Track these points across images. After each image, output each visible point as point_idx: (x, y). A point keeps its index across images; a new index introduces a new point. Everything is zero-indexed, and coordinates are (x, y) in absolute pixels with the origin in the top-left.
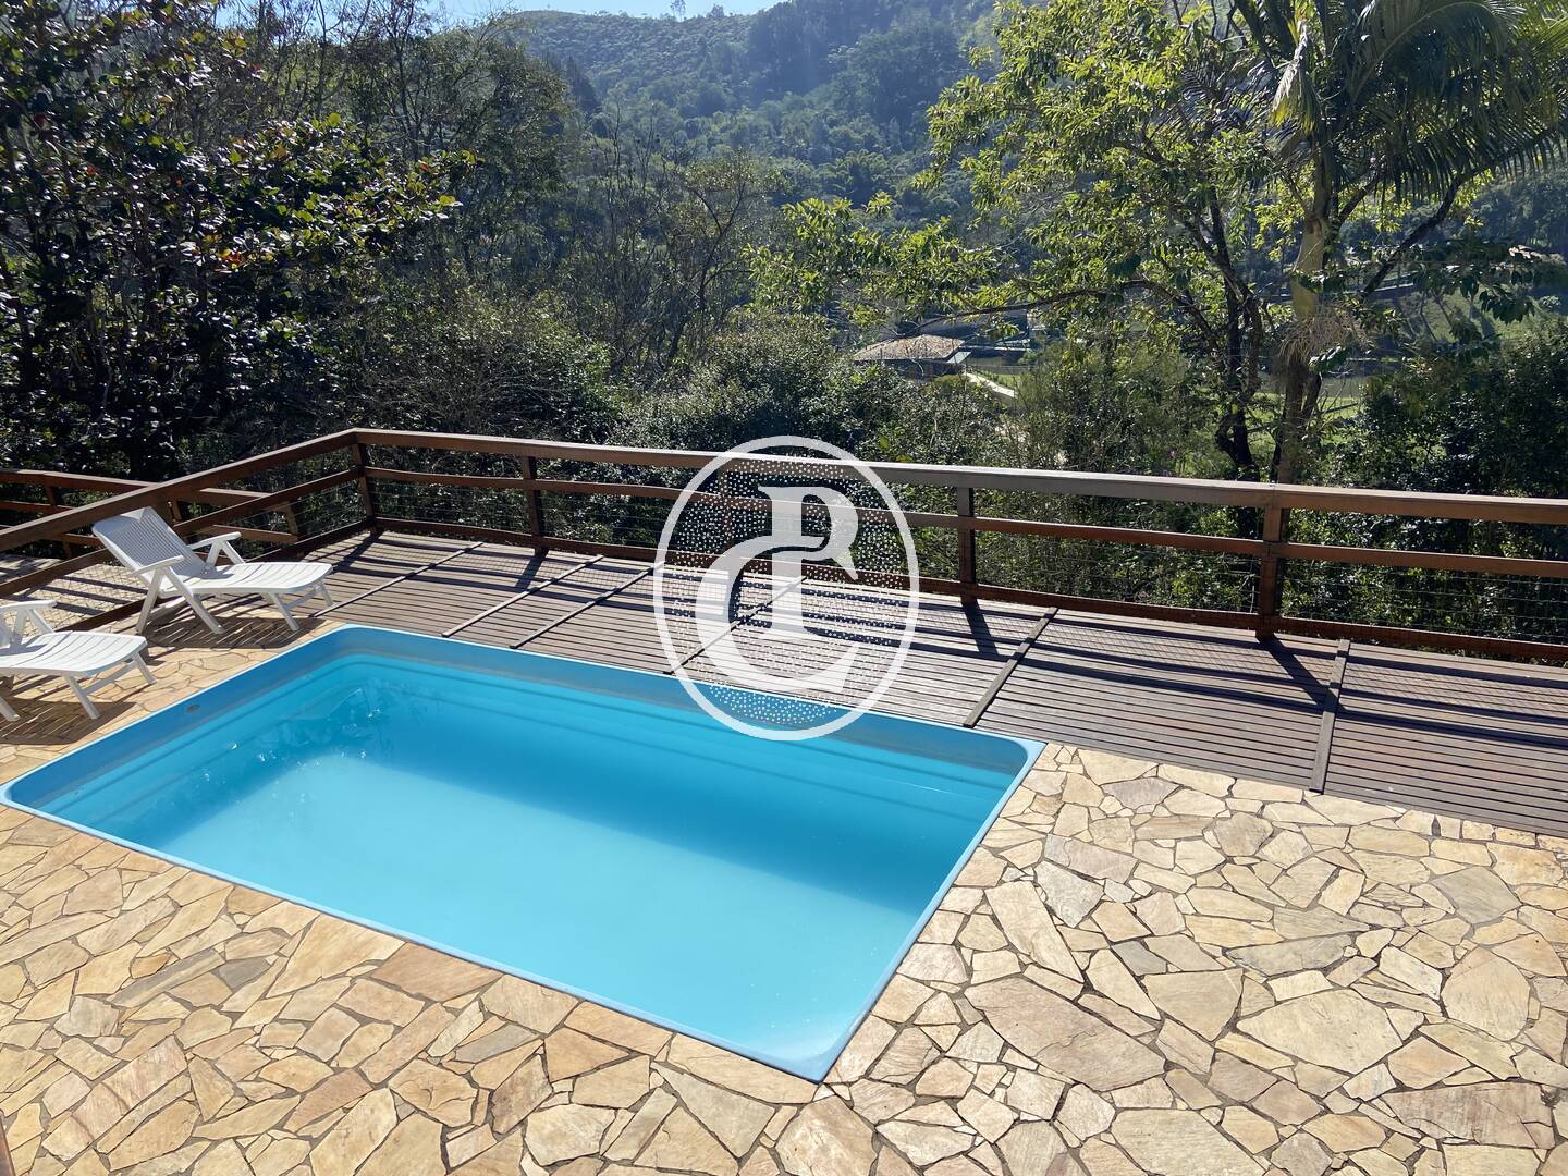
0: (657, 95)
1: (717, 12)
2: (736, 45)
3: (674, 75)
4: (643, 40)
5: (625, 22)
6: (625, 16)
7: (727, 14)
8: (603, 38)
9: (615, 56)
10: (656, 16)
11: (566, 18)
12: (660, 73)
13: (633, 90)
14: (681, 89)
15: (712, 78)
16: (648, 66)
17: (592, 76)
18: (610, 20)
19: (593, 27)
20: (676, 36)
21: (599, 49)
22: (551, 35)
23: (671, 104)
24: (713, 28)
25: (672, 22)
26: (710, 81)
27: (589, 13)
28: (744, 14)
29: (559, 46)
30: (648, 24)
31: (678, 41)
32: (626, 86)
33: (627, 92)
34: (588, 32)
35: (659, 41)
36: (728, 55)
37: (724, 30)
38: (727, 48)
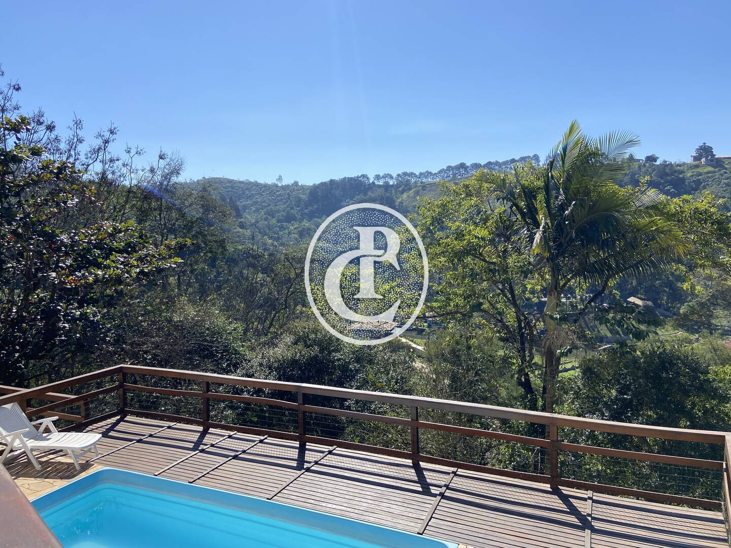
0: (267, 213)
1: (296, 183)
2: (303, 197)
3: (276, 206)
4: (263, 192)
5: (256, 184)
6: (256, 182)
7: (300, 184)
8: (246, 190)
9: (250, 197)
10: (270, 183)
11: (231, 181)
12: (269, 205)
13: (257, 210)
14: (278, 211)
15: (292, 208)
16: (264, 202)
17: (240, 204)
18: (249, 183)
19: (242, 185)
20: (278, 191)
21: (244, 194)
22: (224, 187)
23: (273, 217)
24: (294, 189)
25: (276, 186)
26: (291, 209)
27: (241, 180)
28: (307, 185)
29: (227, 192)
30: (266, 186)
31: (278, 193)
32: (254, 209)
33: (254, 212)
34: (240, 187)
35: (270, 193)
36: (300, 200)
37: (298, 190)
38: (299, 197)
